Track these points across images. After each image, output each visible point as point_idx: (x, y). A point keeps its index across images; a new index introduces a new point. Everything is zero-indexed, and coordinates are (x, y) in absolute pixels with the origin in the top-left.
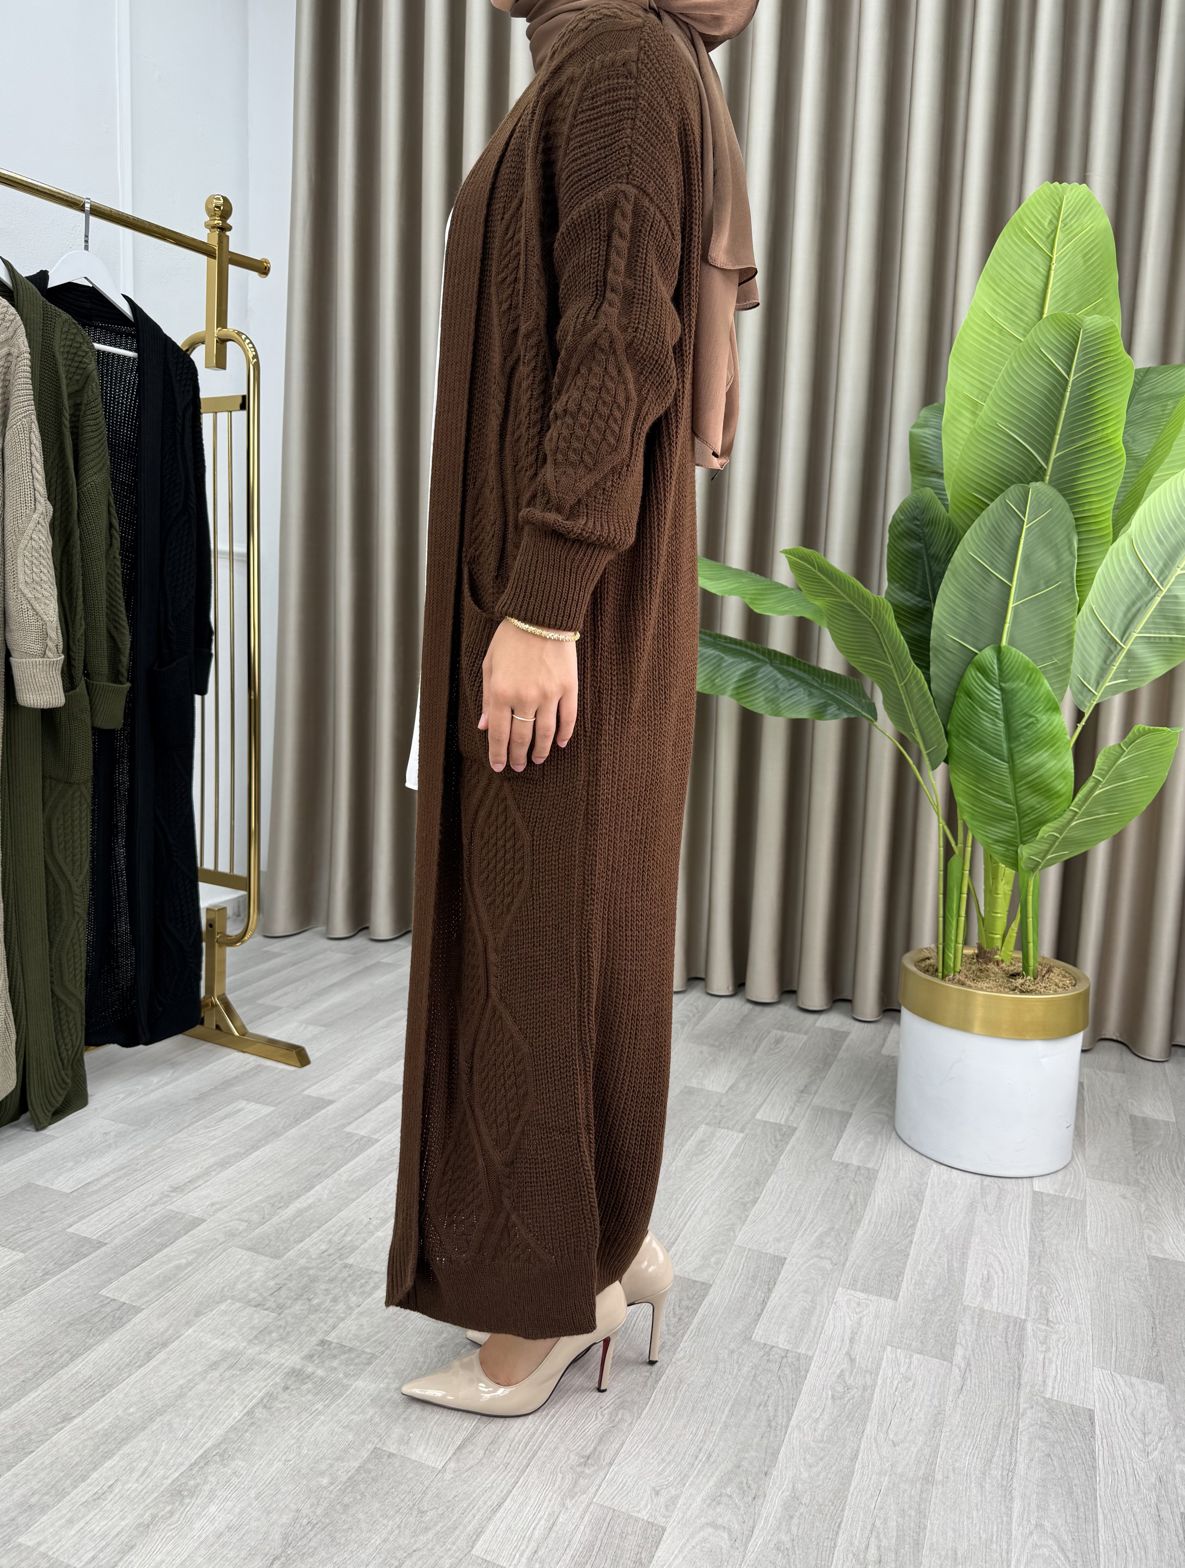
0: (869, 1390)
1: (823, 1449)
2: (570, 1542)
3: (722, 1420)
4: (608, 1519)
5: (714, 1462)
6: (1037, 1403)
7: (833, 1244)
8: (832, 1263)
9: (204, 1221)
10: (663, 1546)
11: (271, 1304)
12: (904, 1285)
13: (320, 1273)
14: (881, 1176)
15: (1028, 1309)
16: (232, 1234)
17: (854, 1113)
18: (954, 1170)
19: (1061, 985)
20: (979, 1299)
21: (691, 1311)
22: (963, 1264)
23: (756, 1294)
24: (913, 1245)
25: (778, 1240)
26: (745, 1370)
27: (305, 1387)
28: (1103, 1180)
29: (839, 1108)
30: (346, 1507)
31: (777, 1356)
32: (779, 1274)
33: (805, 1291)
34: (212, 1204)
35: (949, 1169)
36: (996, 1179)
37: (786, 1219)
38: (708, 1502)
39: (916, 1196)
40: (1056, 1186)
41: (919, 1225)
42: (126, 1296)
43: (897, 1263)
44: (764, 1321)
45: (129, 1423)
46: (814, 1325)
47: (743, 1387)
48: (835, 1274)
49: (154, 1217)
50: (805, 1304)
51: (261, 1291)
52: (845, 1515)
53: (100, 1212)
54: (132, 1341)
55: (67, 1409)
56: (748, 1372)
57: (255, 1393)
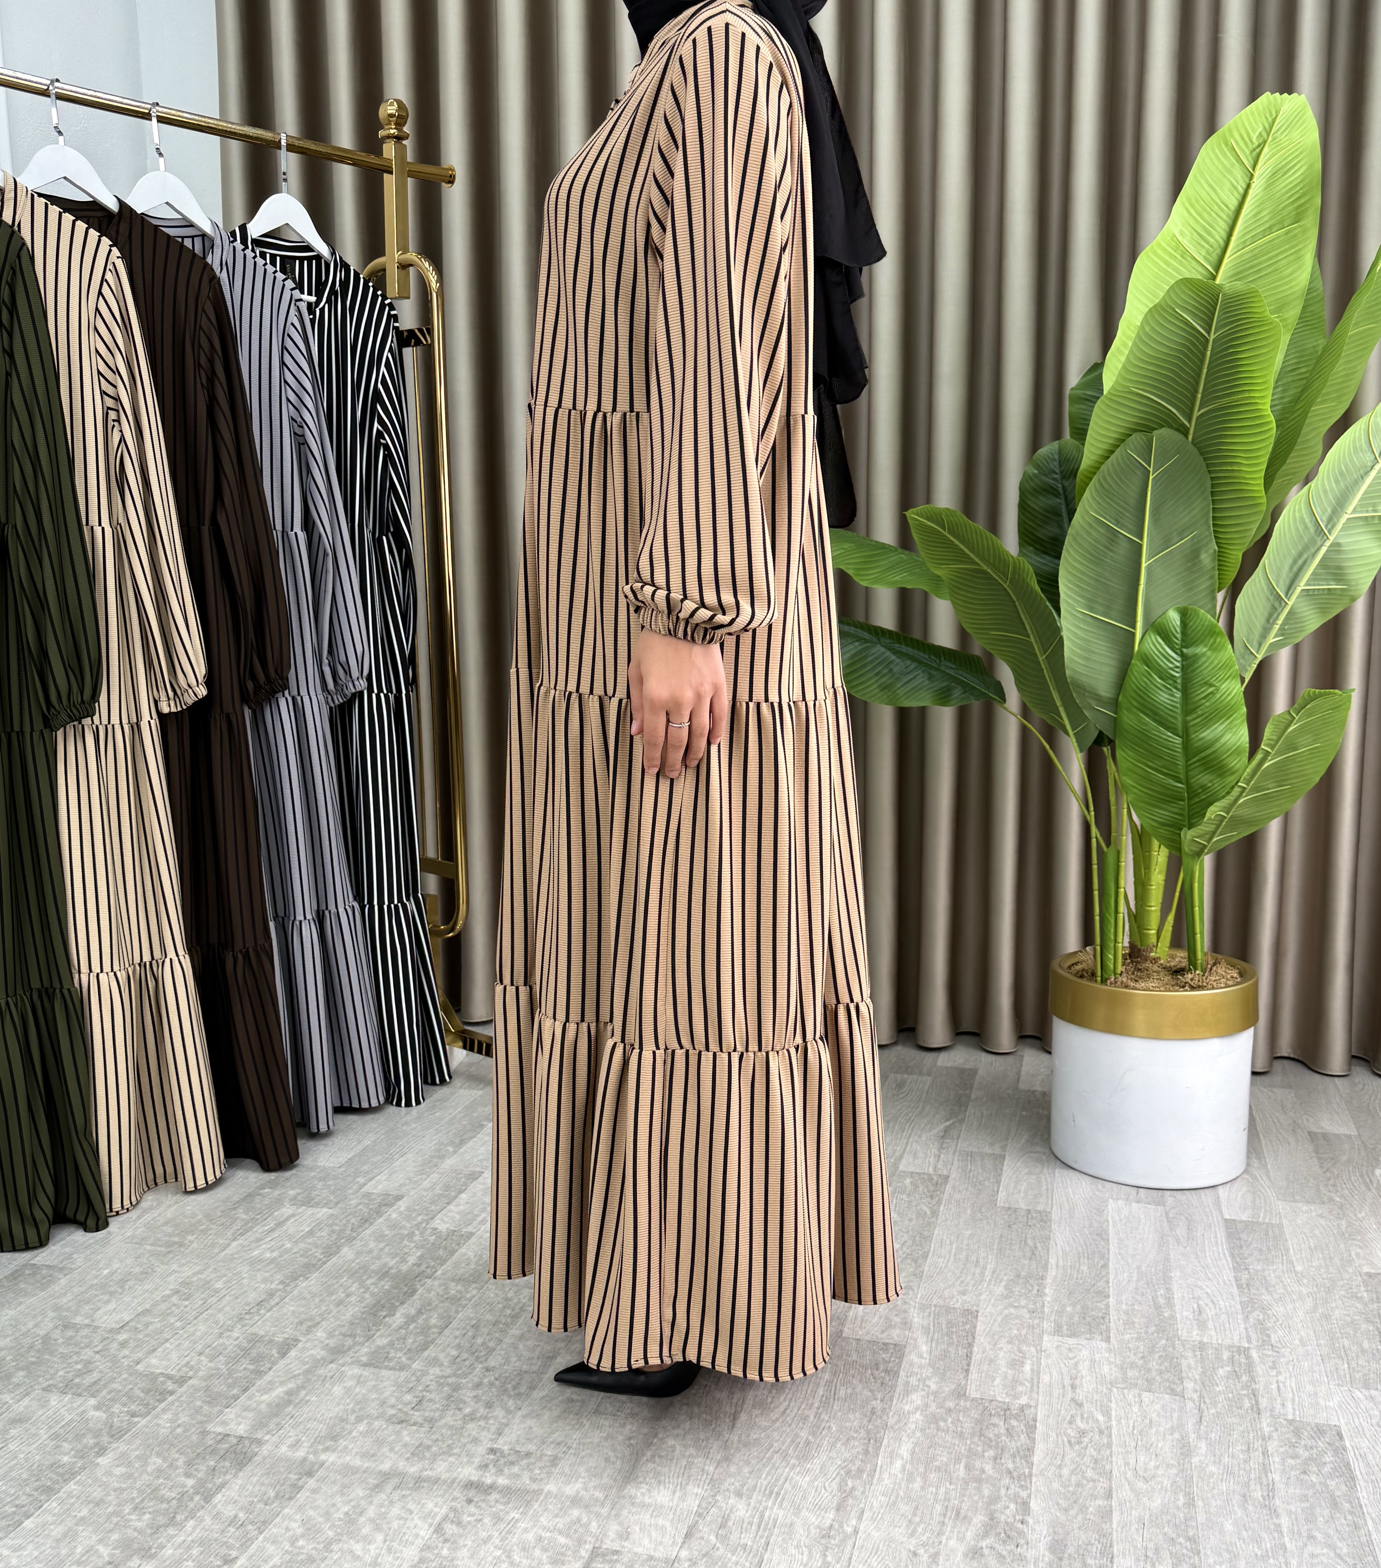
0: (1106, 1432)
1: (1074, 1493)
5: (965, 1517)
6: (1281, 1426)
7: (1024, 1291)
8: (1029, 1311)
9: (299, 1341)
11: (416, 1418)
12: (1112, 1325)
13: (461, 1380)
14: (1055, 1216)
15: (1249, 1337)
16: (338, 1352)
17: (1007, 1154)
20: (1195, 1333)
22: (1170, 1299)
23: (957, 1349)
24: (1111, 1284)
25: (964, 1293)
28: (1296, 1201)
29: (990, 1151)
31: (999, 1410)
32: (975, 1327)
33: (1009, 1342)
37: (965, 1271)
38: (971, 1555)
39: (1100, 1234)
41: (1111, 1265)
42: (241, 1429)
43: (1099, 1304)
44: (974, 1375)
45: (303, 1557)
46: (1028, 1375)
47: (972, 1442)
48: (1036, 1321)
49: (236, 1342)
50: (1013, 1356)
51: (399, 1407)
52: (1115, 1551)
53: (167, 1345)
54: (268, 1474)
55: (224, 1551)
56: (973, 1428)
57: (436, 1510)
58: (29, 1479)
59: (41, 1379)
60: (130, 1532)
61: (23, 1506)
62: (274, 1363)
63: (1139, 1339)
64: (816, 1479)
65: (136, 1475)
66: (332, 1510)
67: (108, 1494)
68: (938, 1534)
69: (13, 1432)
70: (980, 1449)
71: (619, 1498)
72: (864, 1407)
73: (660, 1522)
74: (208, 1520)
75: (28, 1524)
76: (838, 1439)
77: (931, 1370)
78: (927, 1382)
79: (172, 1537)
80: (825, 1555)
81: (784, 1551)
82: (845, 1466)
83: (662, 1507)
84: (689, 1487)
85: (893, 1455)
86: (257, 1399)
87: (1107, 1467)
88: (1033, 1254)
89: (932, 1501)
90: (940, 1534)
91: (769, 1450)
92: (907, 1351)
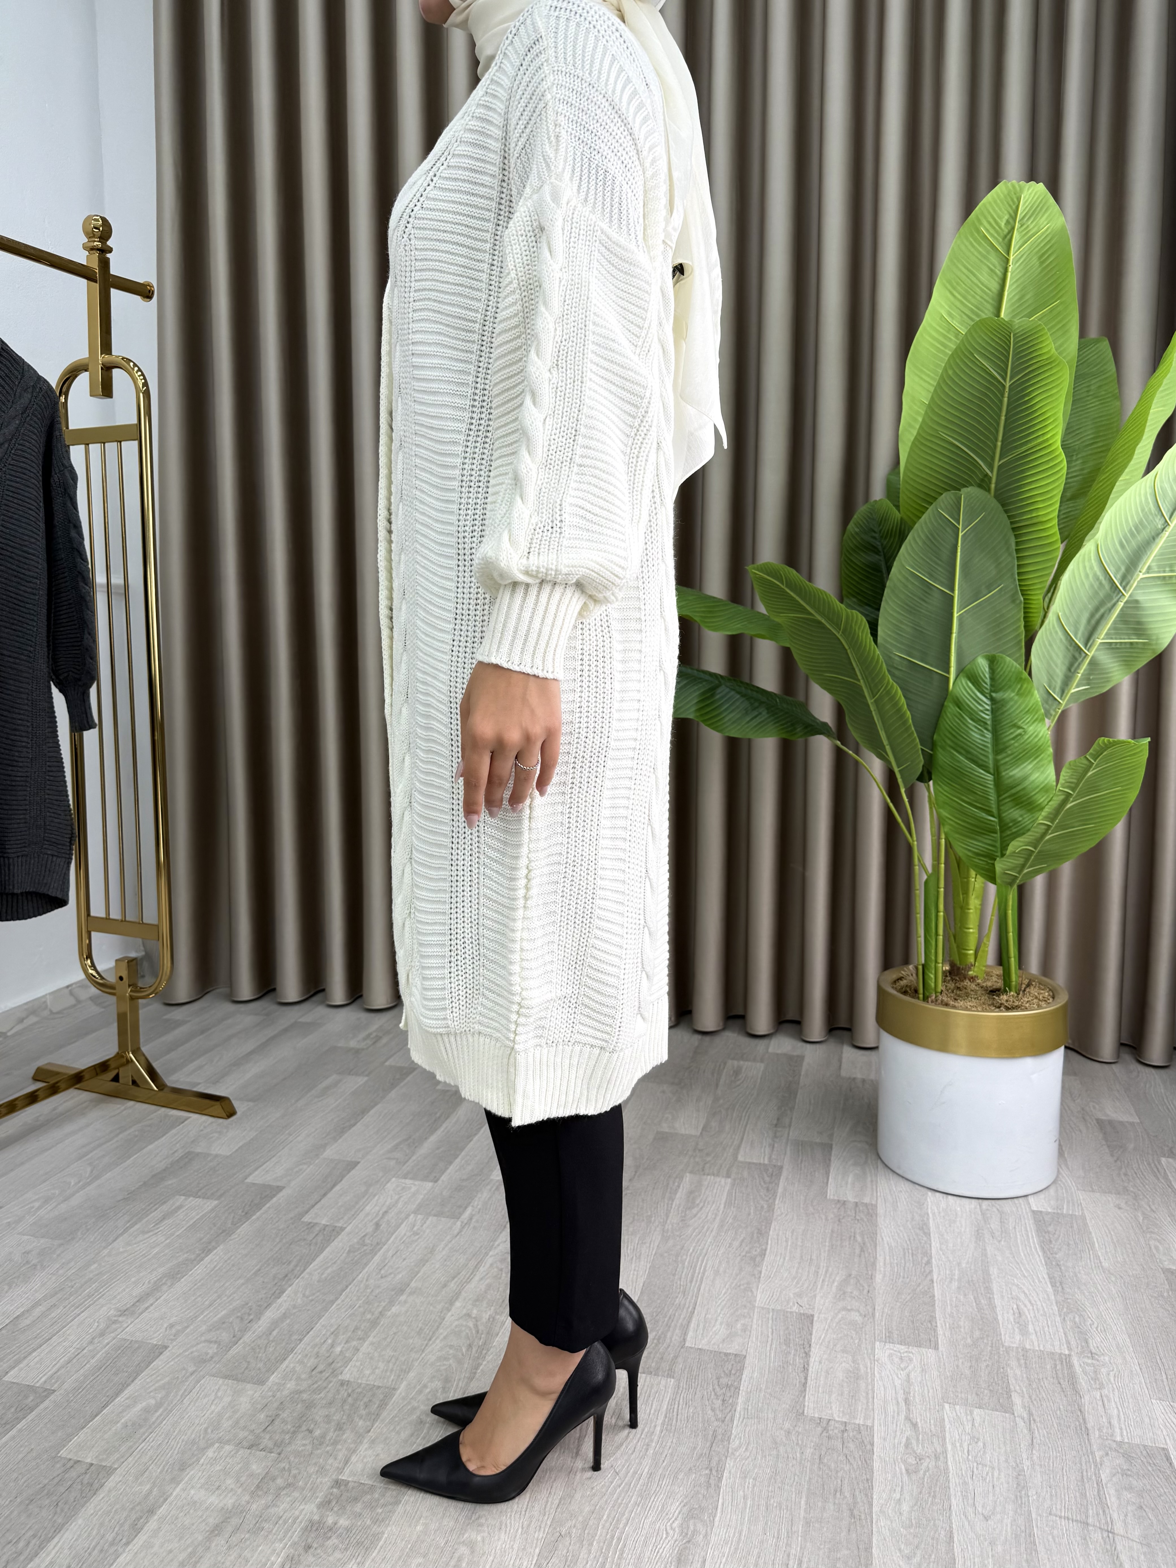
0: (942, 1458)
1: (915, 1535)
3: (802, 1517)
6: (1110, 1448)
7: (856, 1293)
9: (166, 1347)
11: (266, 1441)
12: (940, 1331)
13: (315, 1396)
14: (880, 1210)
15: (1068, 1343)
16: (202, 1361)
17: (834, 1143)
18: (950, 1197)
19: (1041, 997)
20: (1017, 1338)
21: (732, 1390)
22: (990, 1300)
23: (794, 1360)
24: (935, 1285)
25: (799, 1295)
26: (809, 1451)
27: (330, 1543)
28: (1093, 1191)
29: (818, 1140)
31: (836, 1431)
32: (811, 1334)
33: (844, 1351)
34: (171, 1326)
35: (945, 1196)
36: (993, 1201)
37: (800, 1271)
39: (921, 1229)
40: (1052, 1202)
41: (934, 1261)
44: (811, 1391)
48: (868, 1327)
49: (104, 1350)
50: (848, 1366)
53: (39, 1351)
54: (111, 1511)
56: (812, 1454)
63: (966, 1346)
64: (658, 1519)
72: (706, 1430)
82: (687, 1504)
87: (946, 1502)
92: (747, 1362)
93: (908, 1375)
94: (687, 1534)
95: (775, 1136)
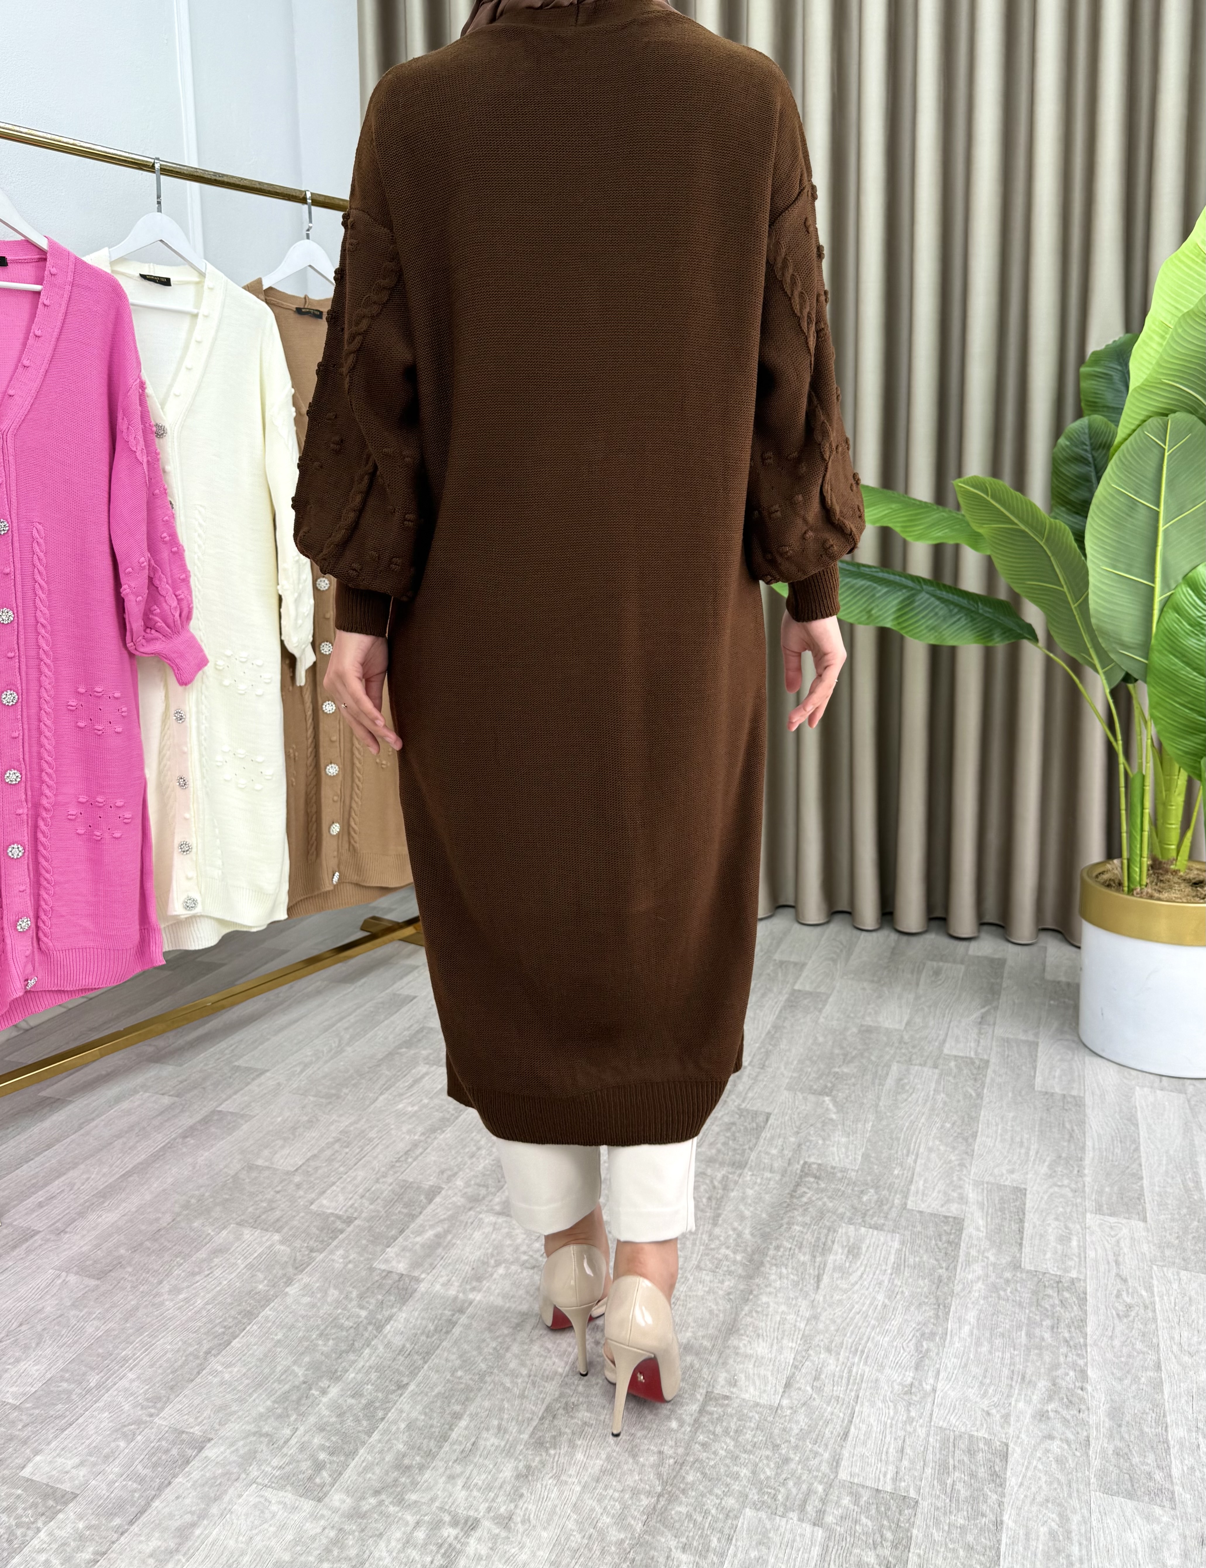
0: (1150, 1307)
1: (1126, 1364)
2: (924, 1461)
3: (1023, 1343)
4: (951, 1440)
5: (1030, 1382)
7: (1066, 1172)
8: (1072, 1190)
9: (442, 1189)
10: (1012, 1460)
12: (1148, 1206)
14: (1088, 1101)
17: (1039, 1041)
21: (954, 1245)
22: (1197, 1183)
23: (1010, 1225)
24: (1143, 1167)
25: (1012, 1172)
26: (1026, 1296)
29: (1022, 1037)
30: (704, 1445)
31: (1051, 1282)
32: (1025, 1204)
33: (1057, 1219)
37: (1011, 1151)
38: (1038, 1418)
39: (1129, 1120)
41: (1142, 1148)
42: (401, 1267)
43: (1134, 1186)
44: (1026, 1249)
45: (462, 1386)
46: (1076, 1251)
47: (1030, 1312)
48: (1079, 1200)
49: (390, 1188)
50: (1060, 1231)
51: (531, 1253)
52: (1169, 1421)
53: (334, 1188)
54: (427, 1309)
55: (397, 1377)
56: (1030, 1298)
57: (570, 1349)
58: (232, 1303)
59: (234, 1215)
60: (318, 1356)
61: (230, 1328)
62: (424, 1208)
63: (1173, 1220)
64: (894, 1339)
65: (319, 1304)
66: (483, 1345)
67: (297, 1321)
68: (1008, 1396)
69: (216, 1261)
70: (1038, 1318)
71: (725, 1347)
72: (931, 1275)
73: (762, 1372)
74: (381, 1348)
75: (235, 1343)
76: (911, 1303)
77: (988, 1243)
78: (986, 1254)
79: (354, 1362)
80: (909, 1411)
81: (873, 1404)
82: (919, 1329)
83: (762, 1358)
84: (785, 1341)
85: (961, 1320)
86: (410, 1240)
87: (1154, 1341)
88: (1071, 1136)
89: (999, 1365)
90: (1009, 1396)
91: (851, 1310)
92: (966, 1224)
93: (1118, 1242)
94: (921, 1351)
95: (980, 1033)
